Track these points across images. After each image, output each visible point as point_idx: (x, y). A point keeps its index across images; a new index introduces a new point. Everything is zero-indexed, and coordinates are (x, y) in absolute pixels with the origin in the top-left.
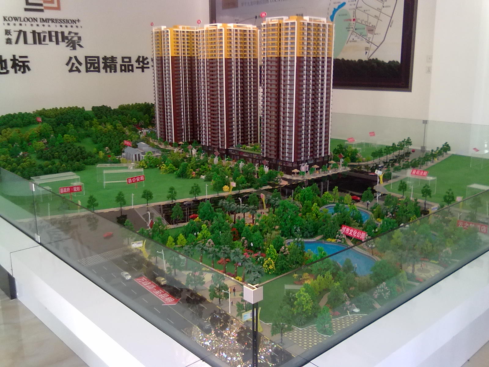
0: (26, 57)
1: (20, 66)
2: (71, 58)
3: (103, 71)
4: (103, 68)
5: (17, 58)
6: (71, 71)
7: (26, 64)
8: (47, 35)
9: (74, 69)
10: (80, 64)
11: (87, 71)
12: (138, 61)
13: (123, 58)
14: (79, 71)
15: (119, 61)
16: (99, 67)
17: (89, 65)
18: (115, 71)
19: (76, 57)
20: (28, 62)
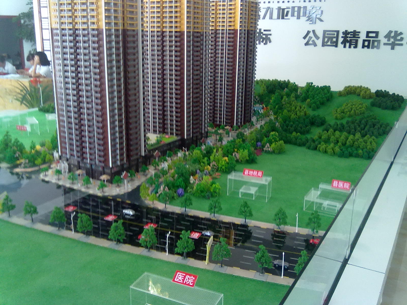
0: (270, 30)
1: (263, 39)
2: (308, 32)
3: (340, 46)
4: (342, 43)
5: (262, 31)
6: (307, 44)
7: (269, 36)
8: (290, 10)
9: (311, 42)
10: (317, 38)
11: (323, 45)
12: (388, 36)
13: (368, 33)
14: (315, 45)
15: (363, 36)
16: (337, 42)
17: (326, 40)
18: (356, 47)
19: (314, 31)
20: (270, 35)
